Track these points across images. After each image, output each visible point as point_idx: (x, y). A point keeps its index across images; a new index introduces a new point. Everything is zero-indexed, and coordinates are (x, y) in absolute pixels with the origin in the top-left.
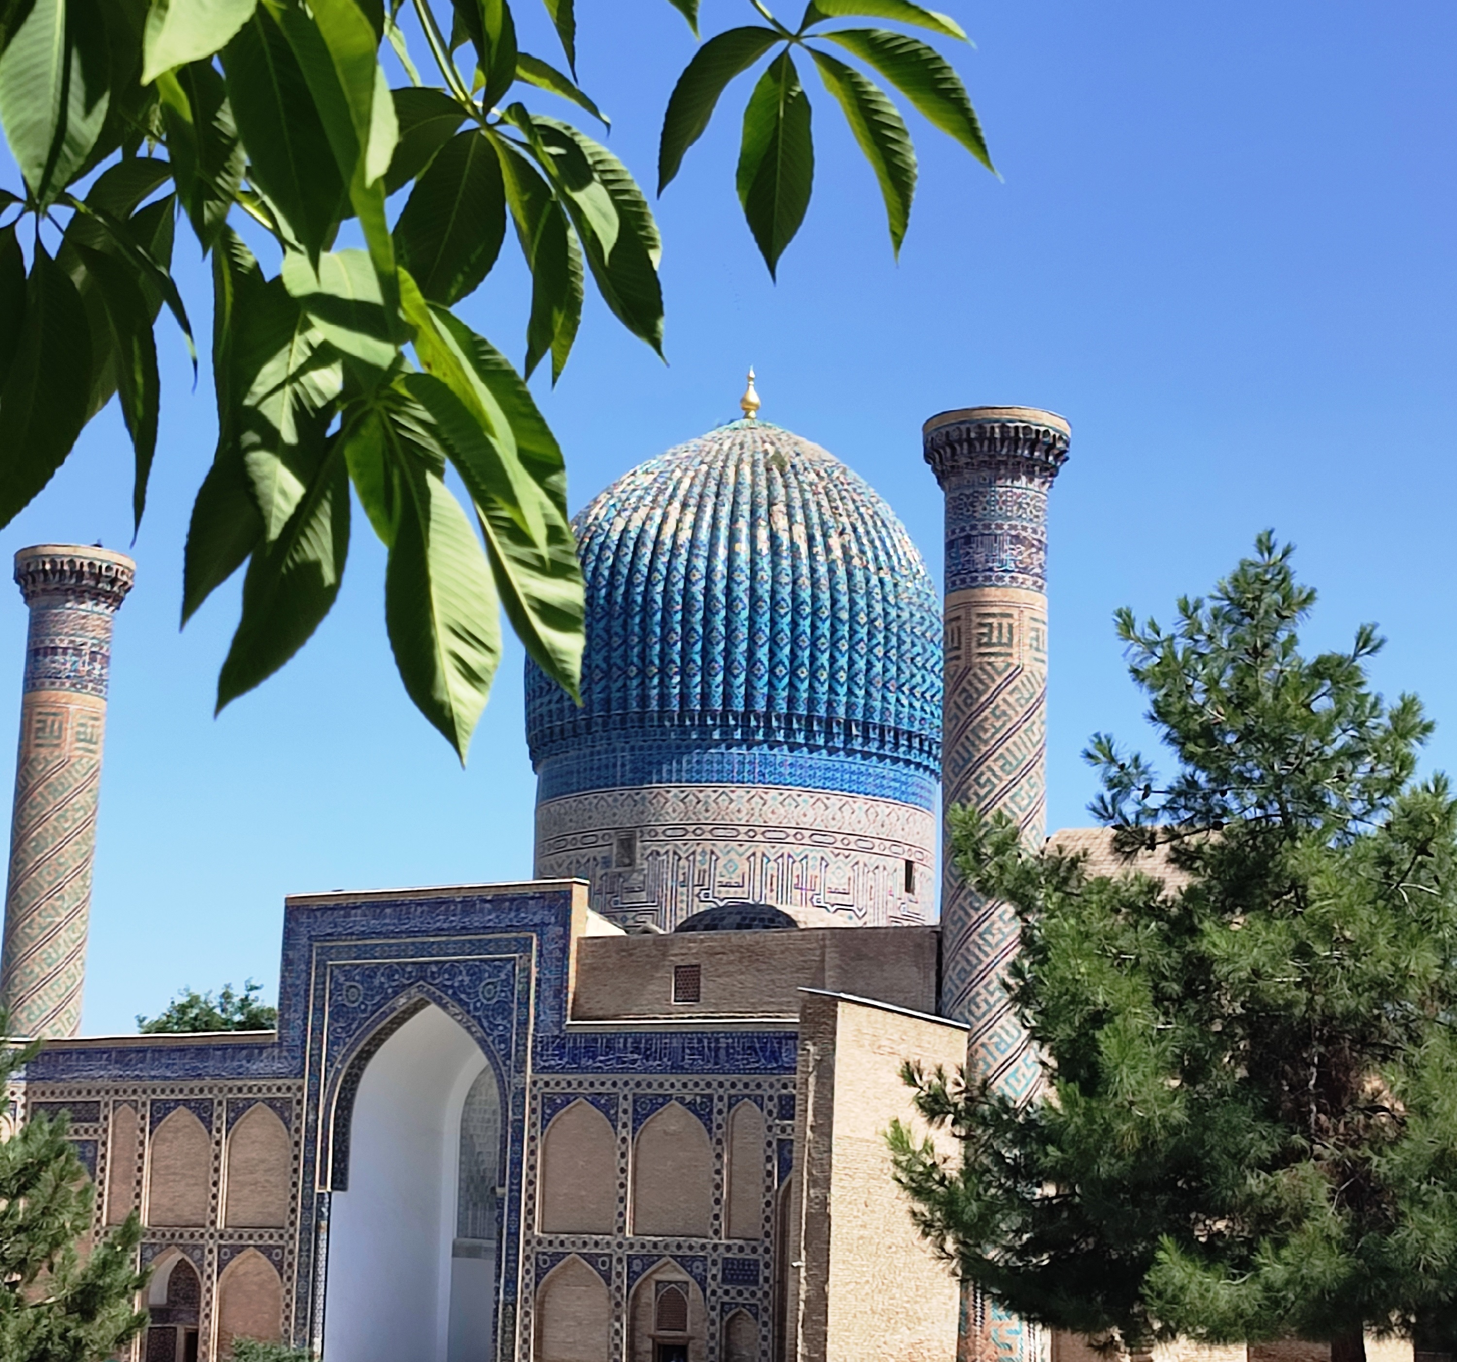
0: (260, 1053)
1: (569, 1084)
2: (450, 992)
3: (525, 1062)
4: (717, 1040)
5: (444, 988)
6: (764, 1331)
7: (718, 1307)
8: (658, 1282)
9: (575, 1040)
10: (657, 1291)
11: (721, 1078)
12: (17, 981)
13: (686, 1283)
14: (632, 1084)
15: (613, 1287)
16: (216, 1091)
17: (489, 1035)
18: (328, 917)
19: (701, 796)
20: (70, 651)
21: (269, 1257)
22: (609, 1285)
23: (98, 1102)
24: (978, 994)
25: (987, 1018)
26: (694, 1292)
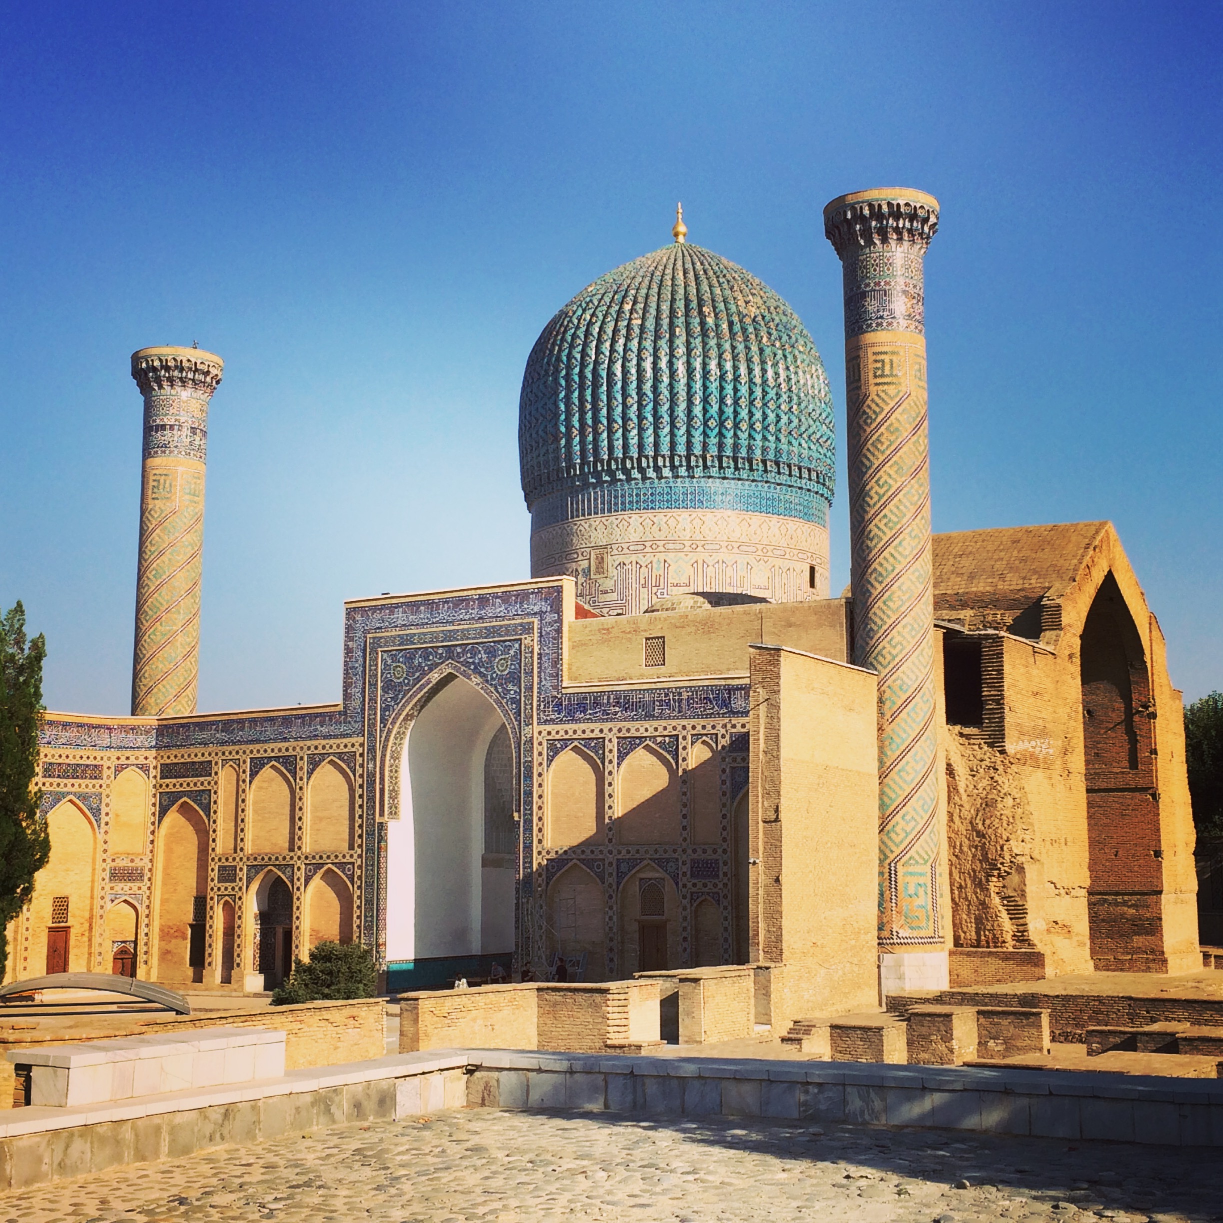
0: (330, 720)
1: (566, 732)
2: (472, 667)
3: (532, 717)
4: (680, 694)
5: (466, 664)
6: (725, 913)
7: (689, 896)
8: (641, 879)
9: (569, 699)
10: (640, 885)
11: (684, 722)
12: (146, 675)
13: (663, 879)
14: (615, 730)
15: (606, 884)
16: (298, 749)
17: (503, 698)
18: (377, 615)
19: (655, 520)
20: (176, 428)
21: (343, 872)
22: (603, 883)
23: (211, 762)
24: (884, 648)
25: (891, 666)
26: (669, 887)
